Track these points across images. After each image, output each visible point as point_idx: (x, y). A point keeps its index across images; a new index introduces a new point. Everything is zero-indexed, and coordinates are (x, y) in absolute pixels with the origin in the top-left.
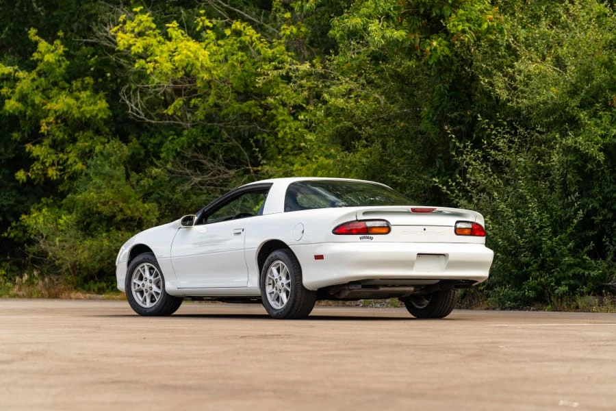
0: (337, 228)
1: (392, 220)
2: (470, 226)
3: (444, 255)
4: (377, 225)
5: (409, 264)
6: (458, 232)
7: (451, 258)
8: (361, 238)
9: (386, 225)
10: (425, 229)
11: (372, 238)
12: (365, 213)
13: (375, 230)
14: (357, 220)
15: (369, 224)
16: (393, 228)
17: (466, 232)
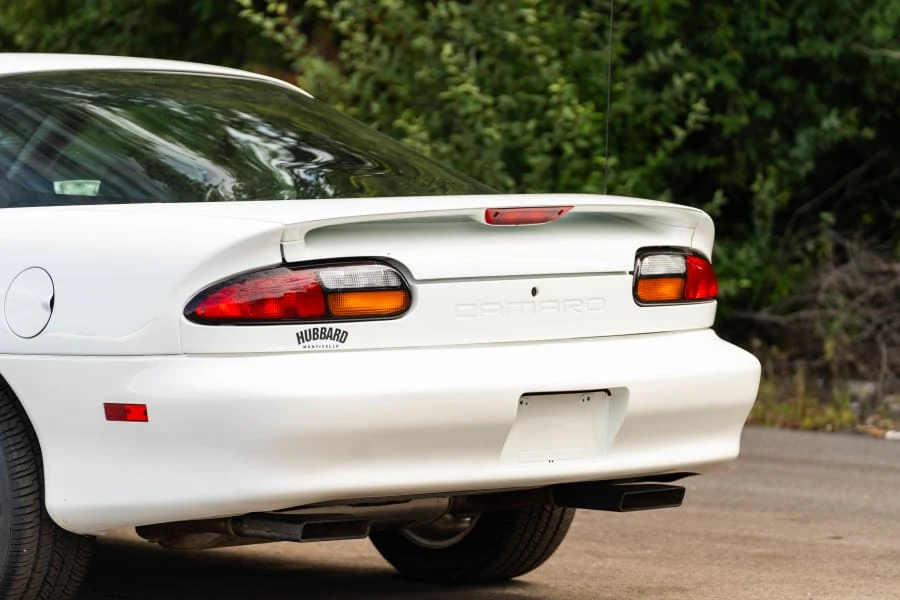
0: (202, 297)
1: (419, 256)
2: (677, 265)
3: (607, 391)
4: (362, 283)
5: (488, 436)
6: (645, 291)
7: (635, 402)
8: (300, 338)
9: (394, 282)
10: (534, 292)
11: (341, 337)
12: (316, 233)
13: (353, 303)
14: (285, 264)
15: (331, 278)
16: (421, 292)
17: (669, 289)
